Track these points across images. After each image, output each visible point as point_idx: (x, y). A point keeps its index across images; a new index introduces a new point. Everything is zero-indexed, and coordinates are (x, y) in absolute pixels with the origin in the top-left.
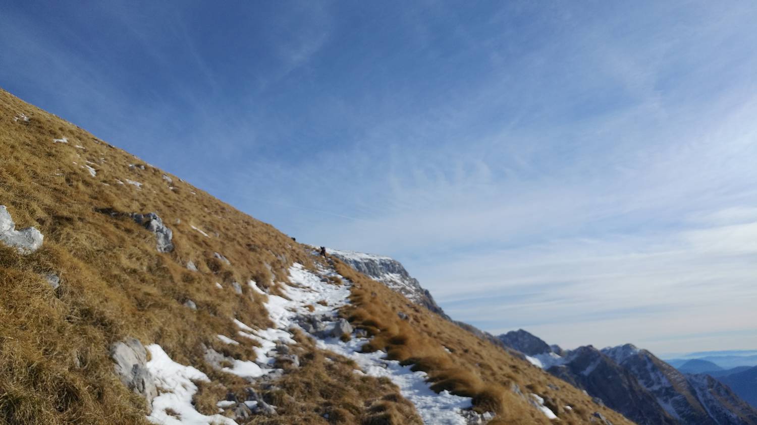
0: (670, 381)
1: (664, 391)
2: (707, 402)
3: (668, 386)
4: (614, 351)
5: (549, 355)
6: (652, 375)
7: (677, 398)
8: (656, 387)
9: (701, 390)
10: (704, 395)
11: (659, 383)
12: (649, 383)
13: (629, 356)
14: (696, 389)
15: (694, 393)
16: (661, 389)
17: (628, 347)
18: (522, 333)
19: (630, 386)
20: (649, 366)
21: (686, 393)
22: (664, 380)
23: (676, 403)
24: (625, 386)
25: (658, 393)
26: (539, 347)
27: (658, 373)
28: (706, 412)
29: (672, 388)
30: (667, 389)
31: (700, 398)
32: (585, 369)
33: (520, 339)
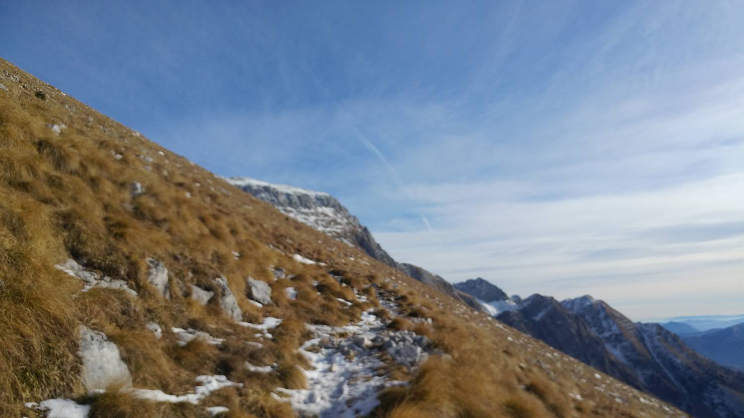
0: (620, 328)
1: (613, 337)
2: (655, 347)
3: (618, 332)
4: (572, 302)
5: (505, 302)
6: (604, 324)
7: (625, 344)
8: (607, 334)
9: (650, 337)
10: (652, 342)
11: (610, 330)
12: (601, 330)
13: (585, 305)
14: (645, 336)
15: (642, 340)
16: (610, 337)
17: (586, 298)
18: (480, 281)
19: (579, 332)
20: (602, 315)
21: (634, 339)
22: (614, 328)
23: (624, 349)
24: (574, 331)
25: (608, 339)
26: (495, 294)
27: (610, 321)
28: (652, 357)
29: (621, 335)
30: (617, 335)
31: (649, 345)
32: (536, 315)
33: (478, 287)
